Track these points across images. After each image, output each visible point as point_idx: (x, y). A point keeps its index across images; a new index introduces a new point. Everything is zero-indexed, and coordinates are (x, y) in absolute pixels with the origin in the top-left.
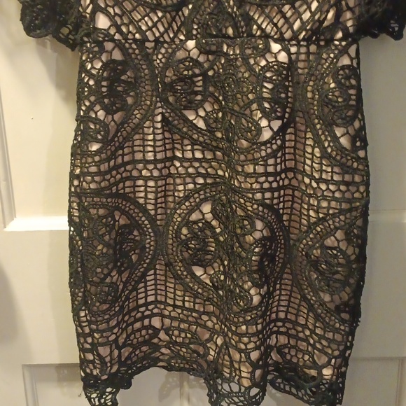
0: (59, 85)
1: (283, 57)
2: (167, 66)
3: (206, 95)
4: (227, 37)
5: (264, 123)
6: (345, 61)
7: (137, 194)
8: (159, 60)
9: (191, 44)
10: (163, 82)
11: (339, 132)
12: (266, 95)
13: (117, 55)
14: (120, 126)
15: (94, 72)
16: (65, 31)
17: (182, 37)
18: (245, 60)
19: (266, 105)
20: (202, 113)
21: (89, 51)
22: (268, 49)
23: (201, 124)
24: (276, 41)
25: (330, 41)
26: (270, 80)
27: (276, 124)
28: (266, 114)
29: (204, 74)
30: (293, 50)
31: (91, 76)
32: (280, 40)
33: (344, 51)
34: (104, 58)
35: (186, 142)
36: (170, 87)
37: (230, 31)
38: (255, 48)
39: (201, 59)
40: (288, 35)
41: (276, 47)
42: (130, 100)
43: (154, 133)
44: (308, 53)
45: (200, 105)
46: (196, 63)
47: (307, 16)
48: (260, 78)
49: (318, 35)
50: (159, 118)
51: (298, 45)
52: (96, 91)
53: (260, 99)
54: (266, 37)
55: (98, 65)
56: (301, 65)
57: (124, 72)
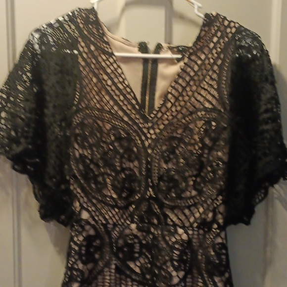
0: (56, 244)
1: (185, 237)
2: (119, 238)
3: (141, 253)
4: (153, 224)
5: (174, 274)
6: (219, 240)
8: (115, 234)
9: (133, 226)
10: (116, 247)
11: (217, 279)
12: (175, 258)
13: (92, 232)
14: (91, 271)
15: (78, 242)
16: (63, 217)
17: (128, 222)
18: (163, 237)
19: (176, 263)
20: (138, 264)
21: (76, 230)
22: (176, 232)
23: (138, 270)
24: (181, 227)
25: (210, 229)
26: (177, 249)
27: (182, 274)
28: (176, 269)
29: (140, 243)
30: (190, 232)
31: (75, 243)
32: (183, 227)
33: (218, 235)
34: (84, 234)
35: (129, 280)
36: (120, 249)
37: (155, 221)
38: (169, 231)
39: (139, 234)
40: (187, 224)
41: (180, 231)
42: (97, 256)
43: (110, 276)
44: (199, 234)
45: (137, 259)
46: (136, 236)
48: (172, 248)
49: (205, 225)
50: (113, 267)
51: (193, 230)
53: (172, 260)
54: (175, 225)
55: (81, 238)
56: (194, 240)
57: (94, 241)
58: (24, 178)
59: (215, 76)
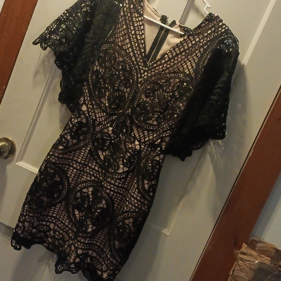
0: (61, 122)
1: (138, 147)
2: (99, 132)
3: (108, 148)
4: (123, 132)
5: (121, 166)
6: (157, 158)
7: (68, 172)
8: (98, 129)
9: (111, 129)
10: (95, 137)
11: (146, 182)
12: (126, 157)
13: (84, 121)
14: (74, 145)
15: (73, 122)
16: (71, 105)
17: (109, 125)
18: (125, 142)
19: (125, 161)
20: (104, 154)
21: (75, 115)
22: (134, 142)
23: (102, 158)
24: (138, 141)
25: (156, 149)
26: (130, 153)
27: (126, 169)
28: (124, 164)
29: (111, 140)
30: (143, 147)
31: (72, 123)
32: (139, 141)
33: (158, 155)
34: (79, 120)
35: (94, 162)
36: (97, 140)
37: (125, 130)
38: (130, 140)
39: (112, 135)
40: (143, 141)
41: (137, 143)
42: (81, 138)
43: (84, 153)
44: (147, 150)
45: (105, 151)
46: (109, 136)
47: (151, 137)
48: (127, 151)
49: (152, 145)
50: (89, 148)
51: (145, 146)
52: (71, 129)
53: (124, 158)
54: (135, 138)
55: (76, 121)
56: (143, 153)
57: (84, 127)
58: (60, 72)
59: (199, 55)
